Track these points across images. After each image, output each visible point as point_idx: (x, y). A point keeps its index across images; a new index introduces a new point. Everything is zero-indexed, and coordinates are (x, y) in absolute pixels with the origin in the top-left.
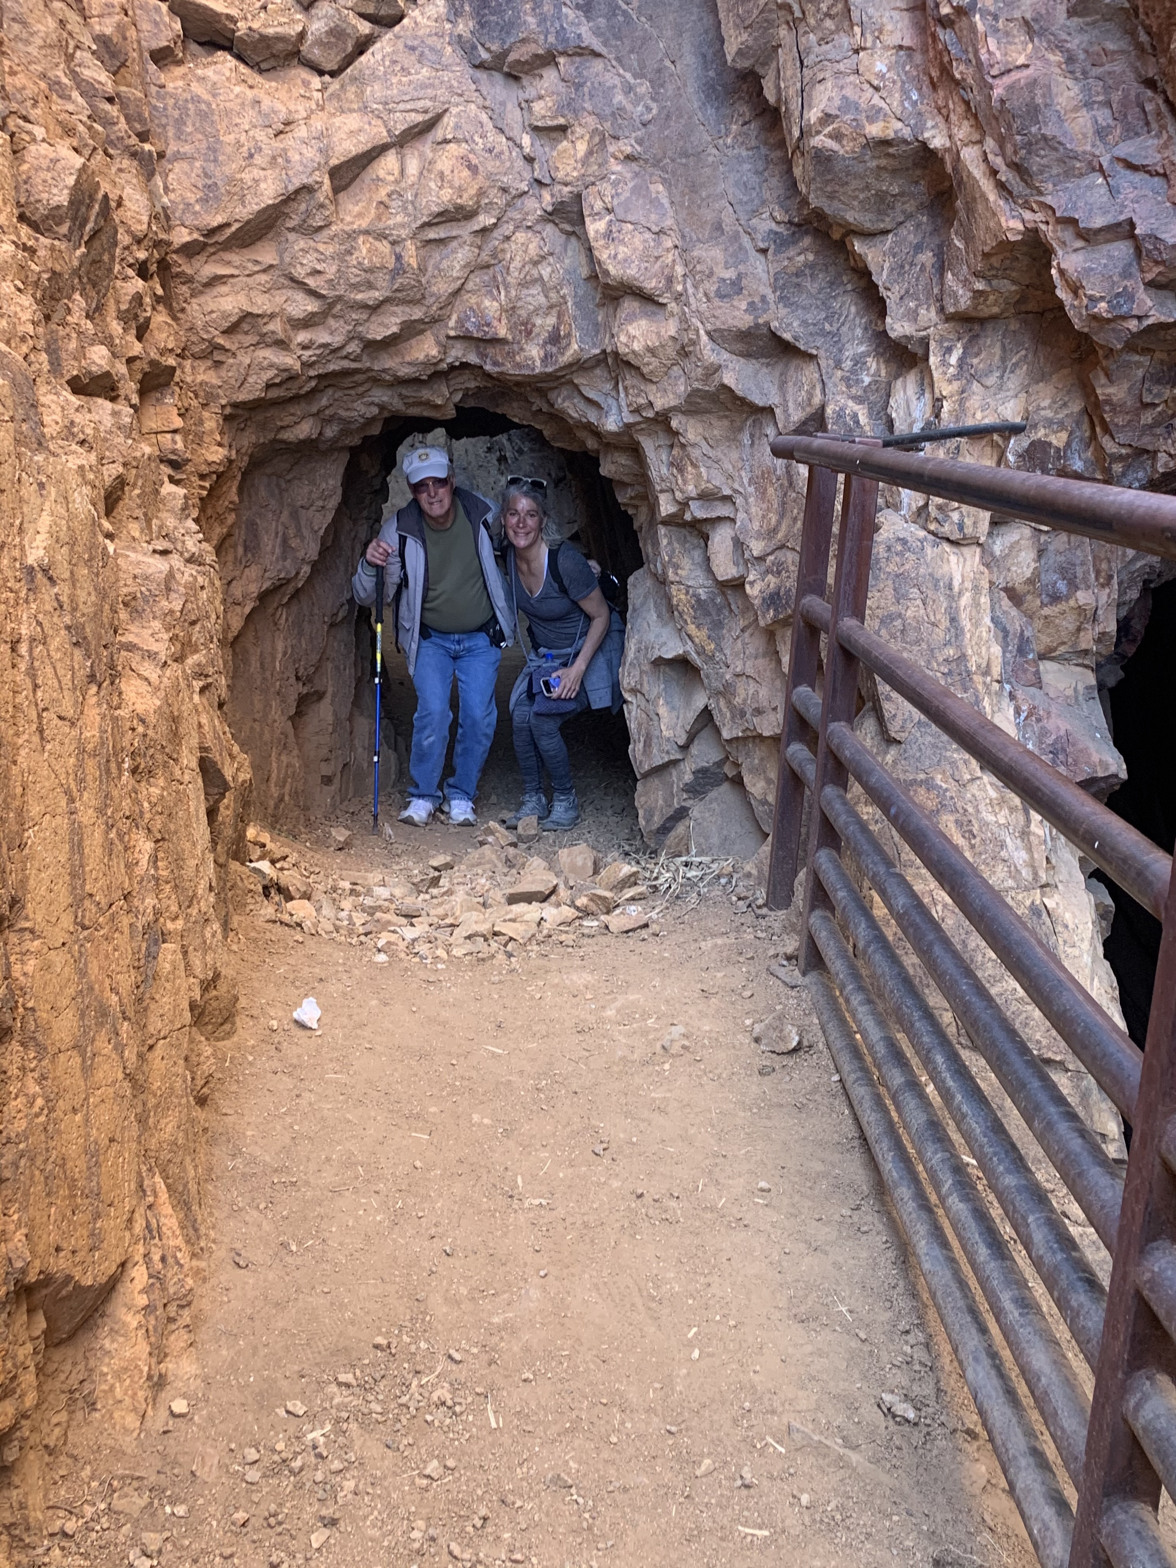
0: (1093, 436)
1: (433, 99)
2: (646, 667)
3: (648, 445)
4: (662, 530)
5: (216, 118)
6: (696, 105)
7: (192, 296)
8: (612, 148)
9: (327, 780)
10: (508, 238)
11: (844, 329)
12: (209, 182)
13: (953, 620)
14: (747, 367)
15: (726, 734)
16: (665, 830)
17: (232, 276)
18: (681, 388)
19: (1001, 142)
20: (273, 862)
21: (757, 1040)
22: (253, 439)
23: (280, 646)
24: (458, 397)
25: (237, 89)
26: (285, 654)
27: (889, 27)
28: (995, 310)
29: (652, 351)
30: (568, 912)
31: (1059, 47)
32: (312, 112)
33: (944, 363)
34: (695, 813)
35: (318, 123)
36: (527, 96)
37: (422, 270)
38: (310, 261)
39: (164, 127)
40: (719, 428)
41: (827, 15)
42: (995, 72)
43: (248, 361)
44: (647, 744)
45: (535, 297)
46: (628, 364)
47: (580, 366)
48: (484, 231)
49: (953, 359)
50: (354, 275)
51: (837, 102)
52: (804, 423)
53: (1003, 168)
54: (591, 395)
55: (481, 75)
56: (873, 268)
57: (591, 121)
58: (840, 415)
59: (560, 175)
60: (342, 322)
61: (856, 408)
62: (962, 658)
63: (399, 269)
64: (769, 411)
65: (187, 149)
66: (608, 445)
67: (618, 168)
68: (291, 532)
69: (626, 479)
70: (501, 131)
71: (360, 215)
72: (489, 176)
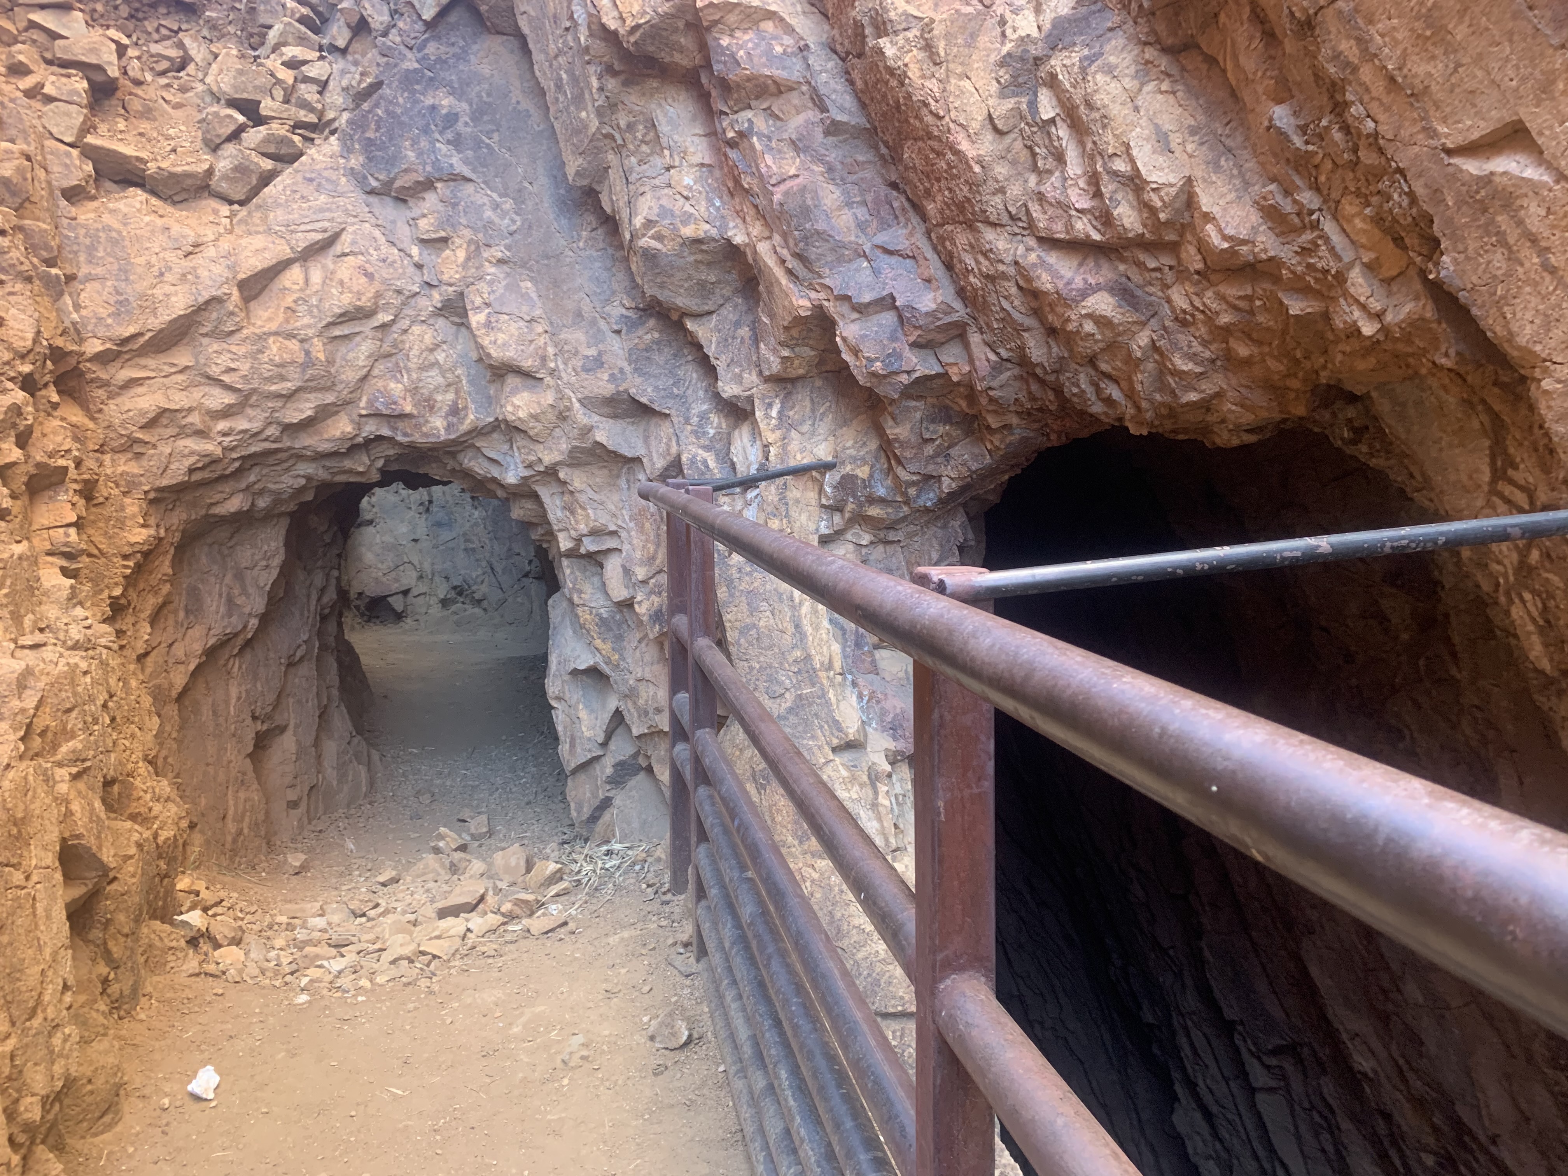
0: (890, 468)
1: (331, 220)
2: (567, 678)
3: (544, 493)
4: (565, 562)
5: (127, 243)
6: (552, 216)
7: (109, 398)
8: (486, 255)
9: (293, 805)
10: (405, 331)
11: (689, 392)
12: (121, 298)
13: (797, 626)
14: (617, 426)
15: (636, 732)
16: (594, 818)
17: (149, 378)
18: (564, 446)
19: (785, 236)
20: (205, 910)
21: (652, 1038)
22: (184, 516)
23: (234, 692)
24: (380, 463)
25: (147, 219)
26: (239, 698)
27: (692, 150)
28: (801, 371)
29: (535, 417)
30: (493, 920)
31: (820, 160)
32: (220, 235)
33: (768, 416)
34: (617, 802)
35: (225, 245)
36: (413, 215)
37: (330, 362)
38: (224, 360)
39: (76, 253)
40: (600, 476)
41: (642, 141)
42: (773, 181)
43: (169, 450)
44: (573, 745)
45: (434, 378)
46: (516, 428)
47: (478, 432)
48: (384, 326)
49: (774, 413)
50: (266, 370)
51: (656, 210)
52: (666, 469)
53: (789, 258)
54: (492, 455)
55: (372, 199)
56: (703, 342)
57: (467, 233)
58: (693, 461)
59: (445, 278)
60: (259, 410)
61: (705, 455)
62: (808, 658)
63: (309, 362)
64: (637, 460)
65: (99, 271)
66: (514, 494)
67: (492, 270)
68: (236, 592)
69: (534, 520)
70: (393, 244)
71: (270, 319)
72: (384, 281)
